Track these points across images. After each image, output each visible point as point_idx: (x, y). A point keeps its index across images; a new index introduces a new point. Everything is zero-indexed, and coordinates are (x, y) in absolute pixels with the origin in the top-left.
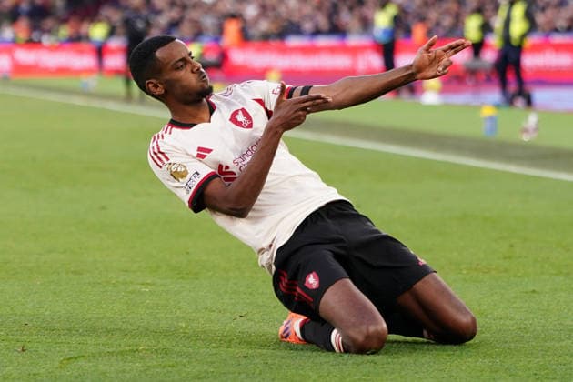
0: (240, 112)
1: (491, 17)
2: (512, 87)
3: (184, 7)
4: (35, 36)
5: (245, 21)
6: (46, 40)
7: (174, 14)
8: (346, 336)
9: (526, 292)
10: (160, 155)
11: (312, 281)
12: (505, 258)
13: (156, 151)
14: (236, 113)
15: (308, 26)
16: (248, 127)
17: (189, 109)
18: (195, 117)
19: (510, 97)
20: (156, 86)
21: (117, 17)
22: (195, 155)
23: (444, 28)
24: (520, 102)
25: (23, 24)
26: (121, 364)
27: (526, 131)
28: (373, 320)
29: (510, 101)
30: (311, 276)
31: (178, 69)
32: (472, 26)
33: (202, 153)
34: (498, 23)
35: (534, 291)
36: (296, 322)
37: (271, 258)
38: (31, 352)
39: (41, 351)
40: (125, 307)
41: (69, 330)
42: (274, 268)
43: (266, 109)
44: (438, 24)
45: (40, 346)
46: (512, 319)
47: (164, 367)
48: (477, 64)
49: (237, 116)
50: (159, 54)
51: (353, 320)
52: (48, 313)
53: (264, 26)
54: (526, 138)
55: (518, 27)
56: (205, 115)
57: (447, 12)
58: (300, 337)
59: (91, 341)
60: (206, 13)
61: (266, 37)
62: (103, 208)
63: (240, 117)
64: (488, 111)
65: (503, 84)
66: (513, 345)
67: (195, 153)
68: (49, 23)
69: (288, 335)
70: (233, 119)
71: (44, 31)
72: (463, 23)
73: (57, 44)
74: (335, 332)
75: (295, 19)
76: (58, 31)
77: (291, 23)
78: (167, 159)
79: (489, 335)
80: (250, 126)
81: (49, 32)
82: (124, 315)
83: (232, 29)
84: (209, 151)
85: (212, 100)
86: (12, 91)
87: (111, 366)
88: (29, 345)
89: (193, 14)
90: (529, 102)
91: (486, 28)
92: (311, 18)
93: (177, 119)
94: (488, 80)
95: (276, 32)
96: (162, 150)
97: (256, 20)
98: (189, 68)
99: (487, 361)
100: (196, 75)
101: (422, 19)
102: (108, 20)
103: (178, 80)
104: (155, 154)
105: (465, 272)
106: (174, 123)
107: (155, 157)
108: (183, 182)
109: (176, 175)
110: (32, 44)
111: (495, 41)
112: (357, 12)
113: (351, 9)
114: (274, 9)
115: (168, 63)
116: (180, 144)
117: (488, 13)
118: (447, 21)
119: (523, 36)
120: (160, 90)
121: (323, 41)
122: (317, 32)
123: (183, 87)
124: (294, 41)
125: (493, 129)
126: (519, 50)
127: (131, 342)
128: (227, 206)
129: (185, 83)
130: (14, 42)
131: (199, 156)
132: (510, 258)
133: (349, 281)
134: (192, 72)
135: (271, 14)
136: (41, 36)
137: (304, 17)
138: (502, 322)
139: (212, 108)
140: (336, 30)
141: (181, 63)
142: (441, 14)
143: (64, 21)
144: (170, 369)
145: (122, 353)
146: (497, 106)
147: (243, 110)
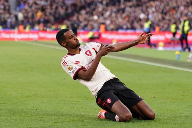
0: (88, 51)
1: (179, 25)
2: (185, 46)
3: (89, 21)
4: (45, 28)
5: (106, 25)
6: (48, 30)
7: (85, 23)
8: (120, 117)
9: (189, 106)
10: (65, 63)
11: (109, 101)
12: (182, 96)
13: (64, 62)
14: (87, 51)
15: (125, 27)
16: (90, 56)
17: (73, 50)
18: (75, 52)
19: (184, 48)
20: (64, 43)
21: (69, 23)
22: (75, 63)
23: (165, 28)
24: (187, 50)
25: (42, 25)
26: (69, 124)
27: (188, 58)
28: (128, 112)
29: (184, 50)
30: (109, 99)
31: (70, 38)
32: (173, 28)
33: (77, 63)
34: (181, 27)
35: (190, 106)
36: (103, 113)
37: (96, 94)
38: (43, 121)
39: (46, 120)
40: (71, 108)
41: (54, 114)
42: (96, 97)
43: (95, 51)
44: (163, 27)
45: (46, 119)
46: (184, 114)
47: (82, 126)
48: (174, 39)
49: (87, 52)
50: (65, 34)
51: (122, 112)
52: (48, 109)
53: (112, 27)
54: (188, 61)
55: (187, 28)
56: (78, 52)
57: (166, 23)
58: (104, 117)
59: (61, 118)
60: (95, 22)
61: (112, 30)
62: (65, 79)
63: (88, 53)
64: (177, 53)
65: (182, 45)
66: (184, 121)
67: (75, 62)
68: (49, 25)
69: (100, 116)
70: (86, 53)
71: (47, 27)
72: (170, 27)
73: (51, 31)
74: (116, 116)
75: (121, 24)
76: (52, 27)
77: (120, 26)
78: (67, 64)
79: (177, 118)
80: (91, 55)
81: (49, 27)
82: (70, 110)
83: (102, 27)
84: (79, 62)
85: (80, 47)
86: (38, 45)
87: (67, 125)
88: (43, 118)
89: (91, 23)
90: (190, 50)
91: (177, 28)
92: (126, 24)
93: (70, 53)
94: (178, 43)
95: (115, 28)
96: (65, 61)
97: (109, 25)
98: (73, 38)
99: (177, 126)
100: (76, 40)
101: (158, 25)
102: (66, 24)
103: (70, 42)
104: (63, 62)
105: (170, 100)
106: (69, 54)
107: (63, 63)
108: (72, 71)
109: (69, 69)
110: (44, 31)
111: (180, 32)
112: (139, 23)
113: (137, 22)
114: (115, 22)
115: (67, 37)
116: (71, 60)
117: (178, 24)
118: (166, 26)
119: (188, 31)
120: (65, 45)
121: (129, 31)
122: (127, 29)
123: (72, 44)
124: (120, 31)
125: (179, 58)
126: (187, 35)
127: (72, 118)
128: (84, 78)
129: (72, 43)
130: (39, 30)
131: (76, 63)
132: (184, 96)
133: (120, 101)
134: (74, 39)
135: (114, 23)
136: (47, 29)
137: (124, 24)
138: (181, 114)
139: (80, 50)
140: (133, 28)
141: (71, 37)
142: (164, 24)
143: (53, 24)
144: (84, 126)
145: (70, 121)
146: (180, 51)
147: (89, 50)
